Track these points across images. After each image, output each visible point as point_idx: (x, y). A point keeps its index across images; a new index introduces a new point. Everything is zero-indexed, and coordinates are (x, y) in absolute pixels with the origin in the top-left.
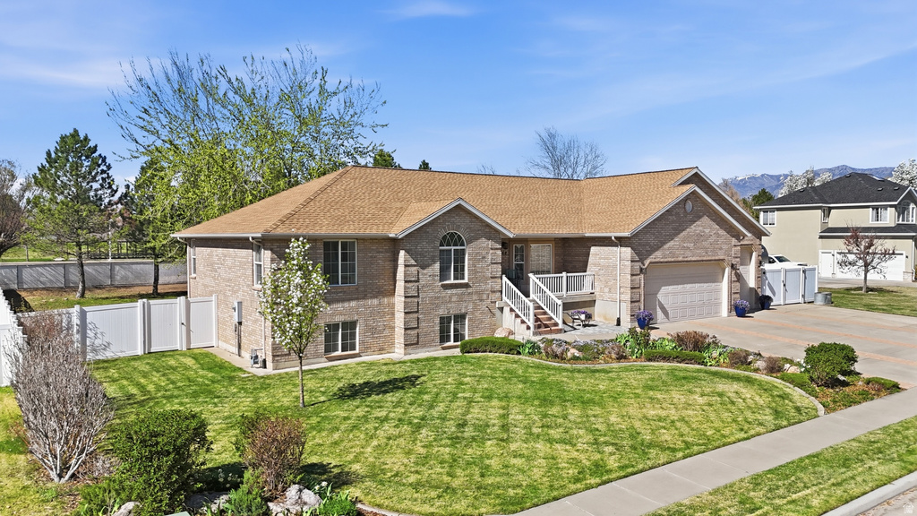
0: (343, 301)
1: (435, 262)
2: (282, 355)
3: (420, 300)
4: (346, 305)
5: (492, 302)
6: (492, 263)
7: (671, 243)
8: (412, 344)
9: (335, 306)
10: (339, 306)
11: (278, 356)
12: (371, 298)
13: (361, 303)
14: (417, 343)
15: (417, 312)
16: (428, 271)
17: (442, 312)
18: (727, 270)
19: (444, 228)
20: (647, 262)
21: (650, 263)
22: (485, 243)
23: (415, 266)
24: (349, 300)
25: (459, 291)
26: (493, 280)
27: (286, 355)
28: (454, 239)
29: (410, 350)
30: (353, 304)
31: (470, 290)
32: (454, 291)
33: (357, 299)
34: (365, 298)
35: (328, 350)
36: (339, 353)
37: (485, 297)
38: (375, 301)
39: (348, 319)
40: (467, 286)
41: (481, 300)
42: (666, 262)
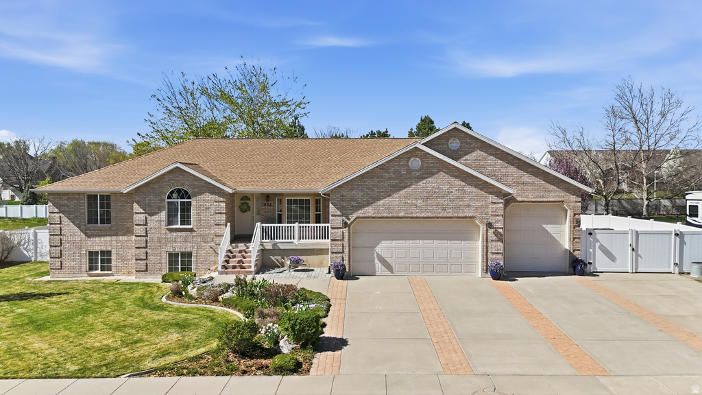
0: (100, 236)
1: (160, 211)
2: (56, 269)
3: (148, 239)
4: (102, 239)
5: (216, 245)
6: (216, 213)
7: (388, 200)
8: (142, 271)
9: (94, 239)
10: (97, 240)
11: (54, 269)
12: (122, 235)
13: (114, 238)
14: (146, 270)
15: (146, 247)
16: (156, 217)
17: (170, 249)
18: (482, 228)
19: (169, 185)
20: (353, 217)
21: (357, 218)
22: (208, 197)
23: (143, 213)
24: (104, 236)
25: (184, 234)
26: (217, 227)
27: (59, 269)
28: (182, 194)
29: (140, 275)
30: (107, 238)
31: (194, 234)
32: (179, 234)
33: (111, 235)
34: (116, 235)
35: (91, 268)
36: (99, 272)
37: (209, 240)
38: (125, 238)
39: (104, 249)
40: (191, 230)
41: (205, 242)
42: (381, 218)
